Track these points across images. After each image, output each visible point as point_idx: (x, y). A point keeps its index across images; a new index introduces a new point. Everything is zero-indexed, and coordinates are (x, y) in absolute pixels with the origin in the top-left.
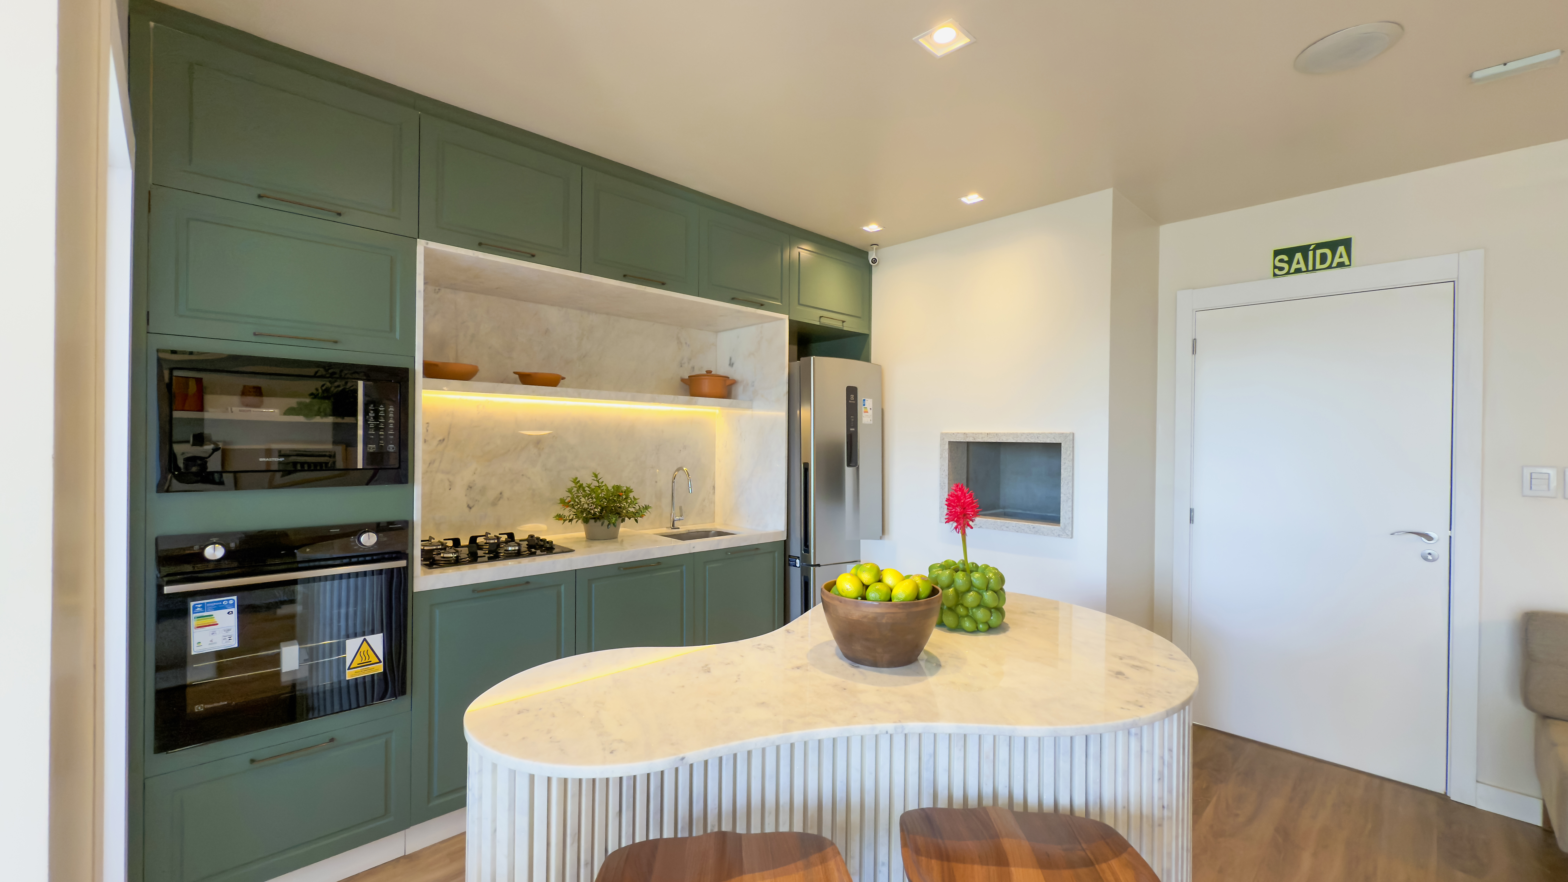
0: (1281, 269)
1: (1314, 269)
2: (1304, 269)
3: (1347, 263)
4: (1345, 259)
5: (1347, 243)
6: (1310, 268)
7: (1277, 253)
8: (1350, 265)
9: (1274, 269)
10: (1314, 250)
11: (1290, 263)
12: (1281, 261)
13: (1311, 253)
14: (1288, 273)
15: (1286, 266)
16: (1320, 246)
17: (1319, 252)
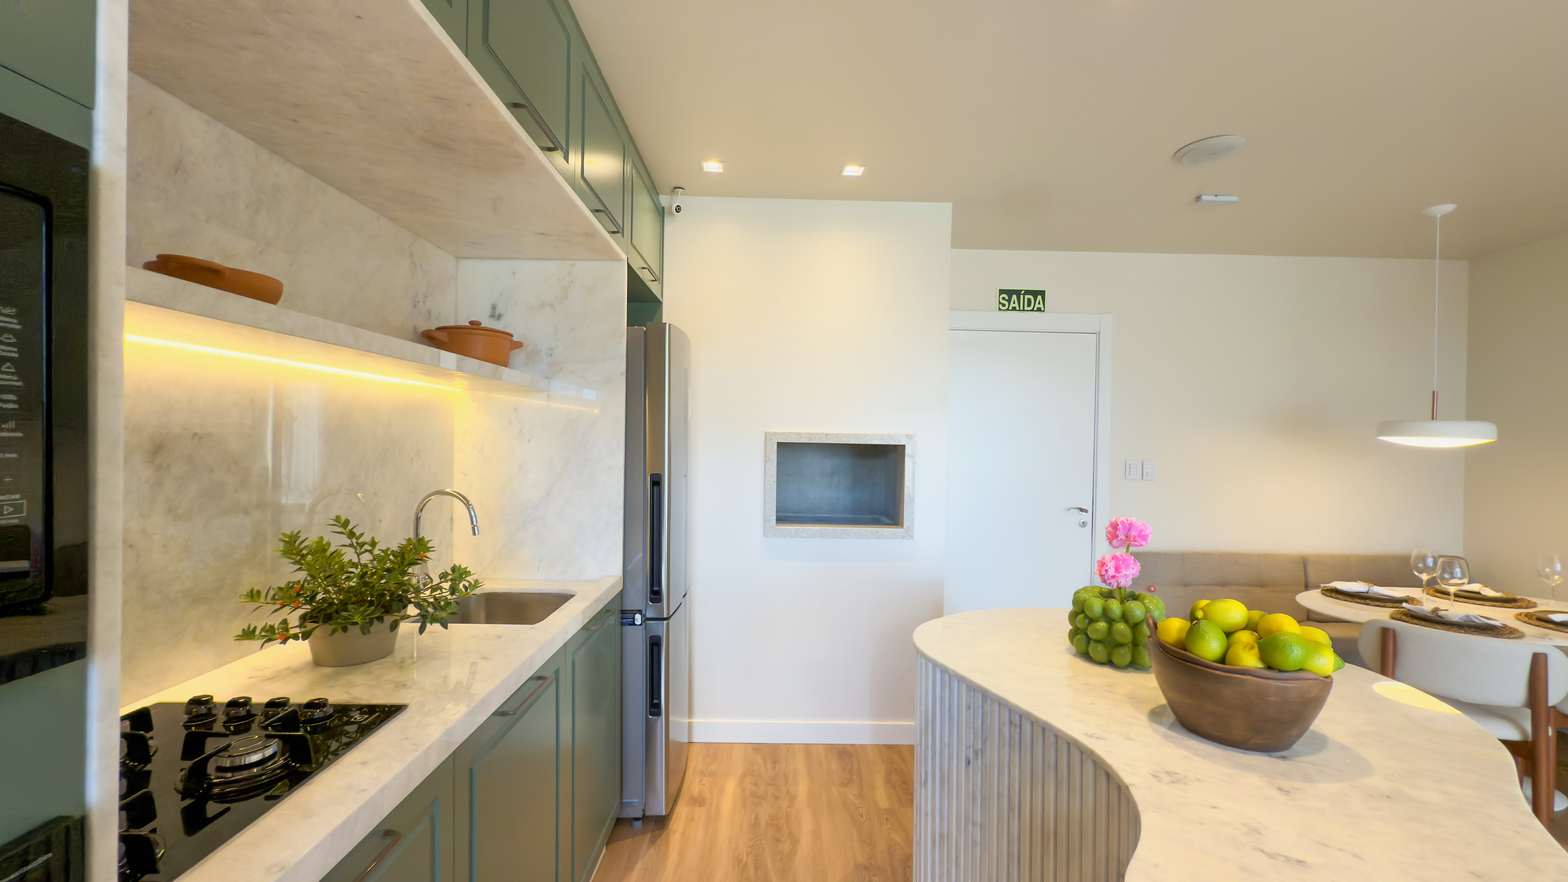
0: (1004, 305)
1: (1024, 310)
2: (1018, 309)
3: (1043, 309)
4: (1041, 306)
5: (1042, 293)
6: (1021, 309)
7: (1002, 292)
8: (1044, 311)
9: (999, 304)
10: (1024, 294)
11: (1009, 301)
12: (1004, 298)
13: (1022, 296)
14: (1008, 309)
15: (1006, 303)
16: (1028, 292)
17: (1027, 297)
